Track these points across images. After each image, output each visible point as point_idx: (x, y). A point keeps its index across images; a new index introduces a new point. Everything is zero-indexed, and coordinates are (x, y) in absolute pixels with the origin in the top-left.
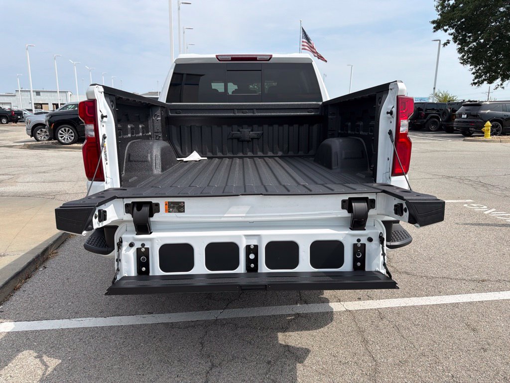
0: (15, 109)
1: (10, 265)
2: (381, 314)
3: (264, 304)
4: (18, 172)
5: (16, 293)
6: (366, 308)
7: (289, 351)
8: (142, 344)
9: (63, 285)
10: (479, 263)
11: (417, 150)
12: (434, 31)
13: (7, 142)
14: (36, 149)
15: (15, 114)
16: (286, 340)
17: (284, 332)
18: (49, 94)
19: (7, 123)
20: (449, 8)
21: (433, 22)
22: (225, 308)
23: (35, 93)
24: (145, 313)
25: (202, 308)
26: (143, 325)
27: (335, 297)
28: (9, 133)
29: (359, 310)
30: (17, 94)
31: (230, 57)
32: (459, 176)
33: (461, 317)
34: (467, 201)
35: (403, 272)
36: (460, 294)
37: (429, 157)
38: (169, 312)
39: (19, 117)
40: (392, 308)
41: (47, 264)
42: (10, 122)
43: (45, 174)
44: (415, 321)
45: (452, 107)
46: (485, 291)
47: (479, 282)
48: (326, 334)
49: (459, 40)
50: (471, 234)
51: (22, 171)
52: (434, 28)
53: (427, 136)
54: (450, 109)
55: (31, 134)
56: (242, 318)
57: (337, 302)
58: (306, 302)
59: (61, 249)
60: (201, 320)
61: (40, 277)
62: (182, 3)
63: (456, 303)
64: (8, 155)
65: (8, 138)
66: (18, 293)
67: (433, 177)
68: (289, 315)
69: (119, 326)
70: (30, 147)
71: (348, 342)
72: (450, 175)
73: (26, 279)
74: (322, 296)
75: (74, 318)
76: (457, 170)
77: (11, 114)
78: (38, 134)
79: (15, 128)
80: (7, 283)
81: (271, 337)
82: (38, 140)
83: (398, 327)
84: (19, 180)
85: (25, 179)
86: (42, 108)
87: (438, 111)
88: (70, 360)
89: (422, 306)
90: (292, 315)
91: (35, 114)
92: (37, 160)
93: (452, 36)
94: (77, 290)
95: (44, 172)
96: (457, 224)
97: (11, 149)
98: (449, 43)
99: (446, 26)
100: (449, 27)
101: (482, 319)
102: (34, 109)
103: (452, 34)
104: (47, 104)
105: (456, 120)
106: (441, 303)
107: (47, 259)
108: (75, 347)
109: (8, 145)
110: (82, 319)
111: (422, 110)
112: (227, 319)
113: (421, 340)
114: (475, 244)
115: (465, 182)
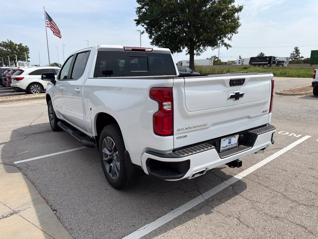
12: (137, 26)
16: (244, 197)
17: (238, 194)
20: (142, 13)
21: (135, 20)
22: (201, 194)
24: (170, 211)
31: (131, 49)
49: (149, 31)
52: (136, 24)
57: (235, 175)
98: (144, 32)
100: (144, 24)
103: (145, 28)
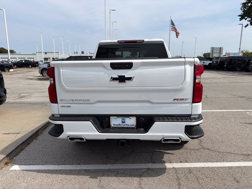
0: (36, 61)
1: (20, 138)
2: (190, 170)
3: (133, 162)
4: (33, 92)
5: (22, 152)
6: (184, 167)
7: (141, 187)
8: (73, 179)
9: (43, 148)
10: (248, 145)
11: (228, 82)
13: (30, 77)
14: (42, 80)
15: (35, 63)
16: (140, 182)
17: (140, 177)
18: (51, 54)
19: (31, 67)
21: (239, 16)
22: (114, 164)
23: (45, 53)
24: (77, 164)
25: (104, 163)
26: (75, 170)
27: (169, 160)
28: (32, 72)
29: (180, 168)
30: (36, 54)
31: (124, 41)
32: (248, 96)
33: (232, 174)
34: (249, 110)
35: (206, 149)
36: (234, 162)
37: (233, 85)
38: (88, 164)
39: (37, 65)
40: (196, 168)
41: (38, 138)
42: (33, 67)
43: (44, 93)
44: (207, 175)
45: (249, 58)
46: (248, 161)
47: (246, 156)
48: (161, 179)
50: (248, 129)
51: (35, 91)
52: (240, 19)
53: (234, 74)
54: (248, 59)
55: (40, 73)
56: (121, 169)
57: (169, 163)
58: (154, 163)
59: (45, 131)
60: (102, 169)
61: (34, 144)
62: (112, 10)
63: (231, 167)
64: (30, 83)
65: (31, 75)
66: (23, 151)
67: (233, 97)
68: (144, 169)
69: (64, 170)
70: (40, 79)
71: (171, 184)
72: (243, 96)
73: (27, 145)
74: (162, 160)
75: (45, 165)
76: (247, 93)
77: (33, 63)
78: (44, 73)
79: (35, 70)
80: (18, 147)
81: (133, 180)
82: (44, 76)
83: (198, 178)
84: (32, 96)
85: (35, 95)
86: (47, 60)
87: (241, 61)
88: (40, 185)
89: (213, 167)
90: (146, 169)
91: (44, 63)
92: (42, 86)
93: (249, 22)
94: (48, 151)
95: (44, 92)
96: (241, 123)
97: (31, 80)
98: (248, 26)
99: (246, 17)
100: (248, 17)
101: (243, 176)
102: (43, 61)
103: (249, 21)
104: (50, 58)
105: (250, 65)
106: (223, 166)
107: (38, 135)
108: (43, 179)
109: (30, 78)
110: (48, 165)
111: (232, 60)
112: (114, 169)
113: (208, 185)
114: (248, 134)
115: (250, 100)
